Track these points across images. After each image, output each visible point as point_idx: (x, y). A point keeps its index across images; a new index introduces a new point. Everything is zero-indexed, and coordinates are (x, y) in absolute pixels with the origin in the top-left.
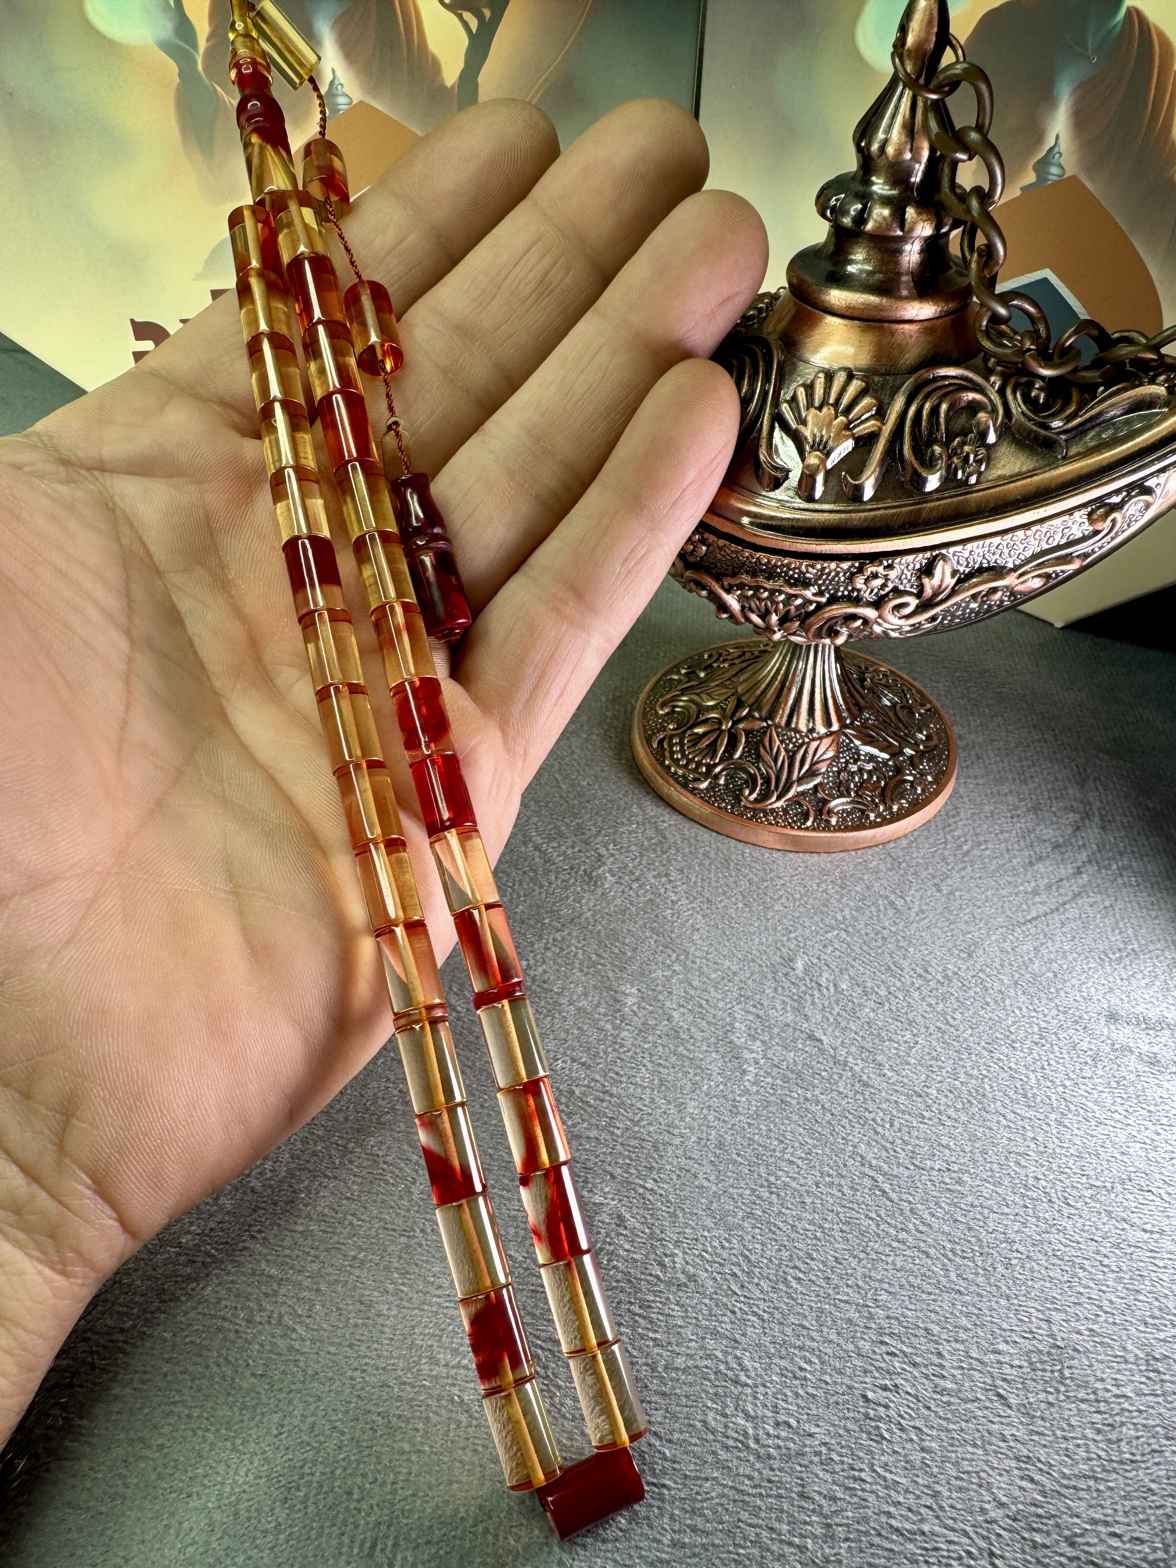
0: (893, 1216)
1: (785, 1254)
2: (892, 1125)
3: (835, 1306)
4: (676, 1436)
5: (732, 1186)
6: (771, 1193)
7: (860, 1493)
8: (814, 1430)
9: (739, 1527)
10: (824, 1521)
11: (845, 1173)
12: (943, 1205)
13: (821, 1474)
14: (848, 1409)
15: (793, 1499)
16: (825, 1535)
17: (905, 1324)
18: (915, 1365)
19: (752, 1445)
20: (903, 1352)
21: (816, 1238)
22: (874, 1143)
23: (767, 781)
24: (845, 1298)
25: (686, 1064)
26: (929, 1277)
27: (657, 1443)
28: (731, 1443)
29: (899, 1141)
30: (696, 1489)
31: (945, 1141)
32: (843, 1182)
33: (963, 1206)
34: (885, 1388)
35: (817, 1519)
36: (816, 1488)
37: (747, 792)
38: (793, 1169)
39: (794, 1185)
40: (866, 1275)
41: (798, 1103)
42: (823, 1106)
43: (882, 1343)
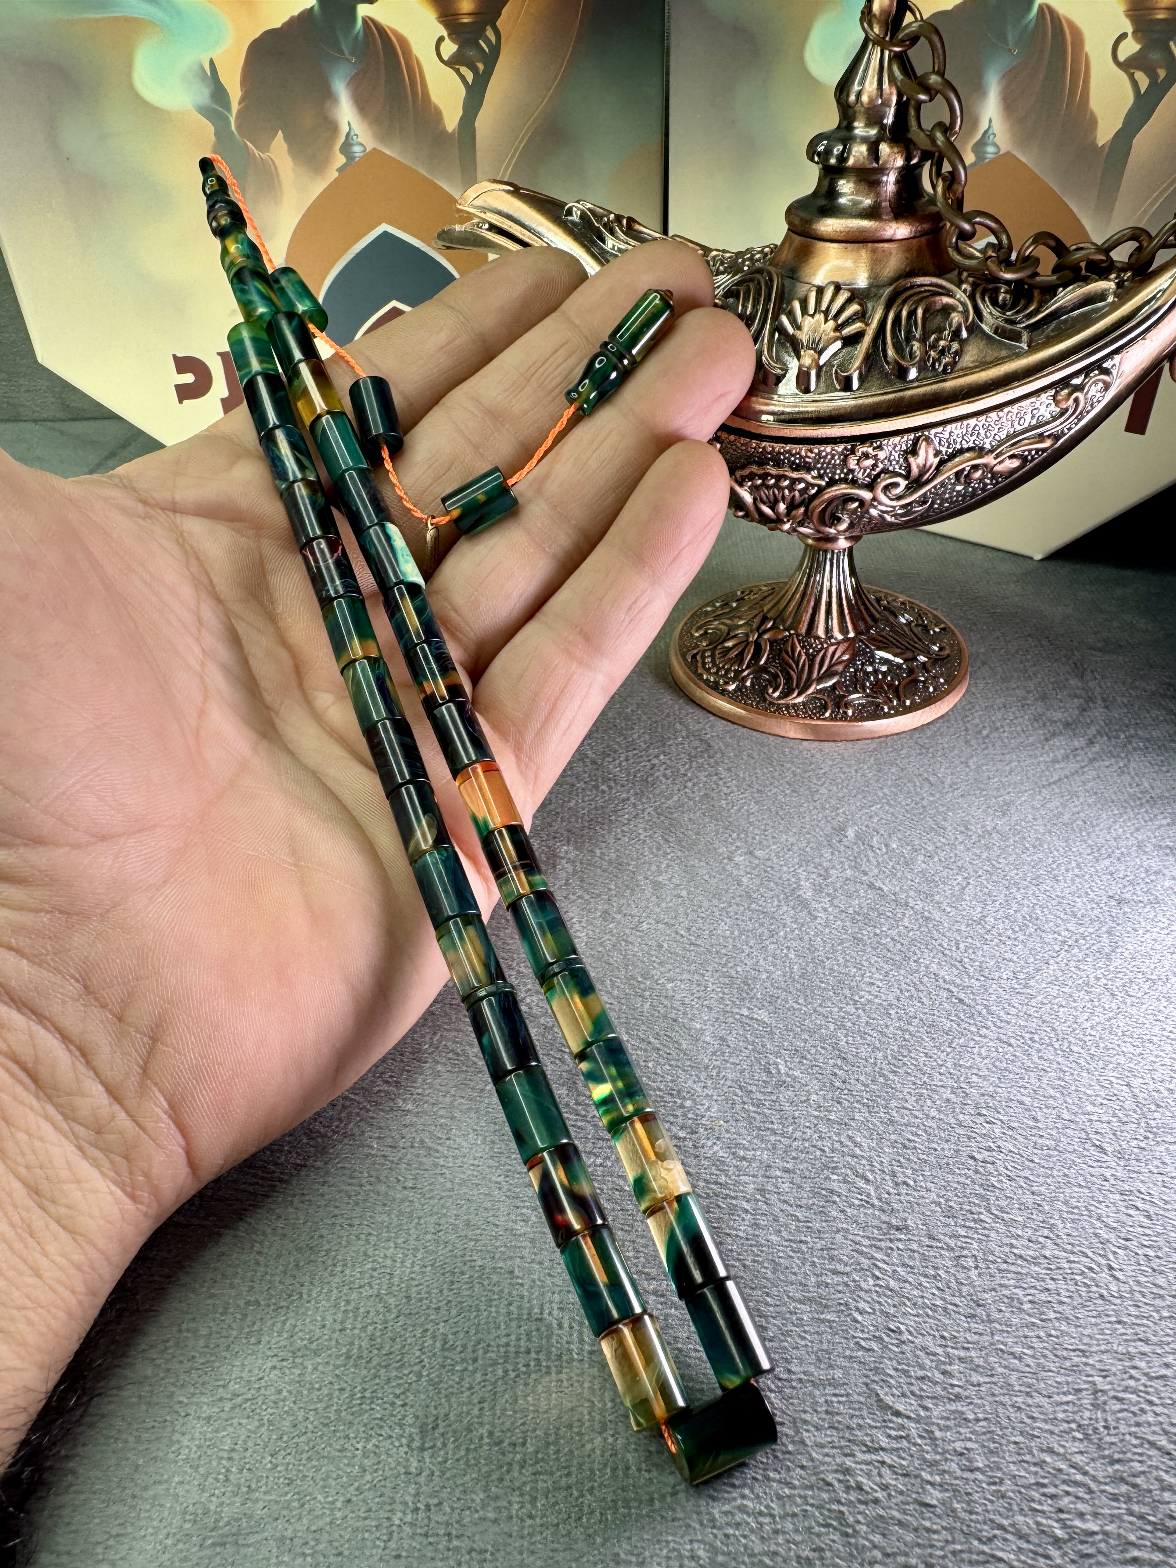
0: (972, 1016)
1: (880, 1055)
2: (958, 948)
3: (931, 1090)
5: (821, 1006)
6: (857, 1009)
17: (998, 1098)
19: (876, 1202)
20: (1001, 1121)
21: (905, 1040)
22: (944, 963)
23: (789, 679)
24: (940, 1083)
25: (762, 916)
26: (1013, 1061)
29: (966, 960)
31: (1008, 955)
32: (921, 995)
33: (1034, 1004)
34: (989, 1149)
37: (771, 691)
38: (874, 989)
39: (876, 1001)
40: (955, 1064)
41: (869, 938)
42: (892, 939)
43: (980, 1114)
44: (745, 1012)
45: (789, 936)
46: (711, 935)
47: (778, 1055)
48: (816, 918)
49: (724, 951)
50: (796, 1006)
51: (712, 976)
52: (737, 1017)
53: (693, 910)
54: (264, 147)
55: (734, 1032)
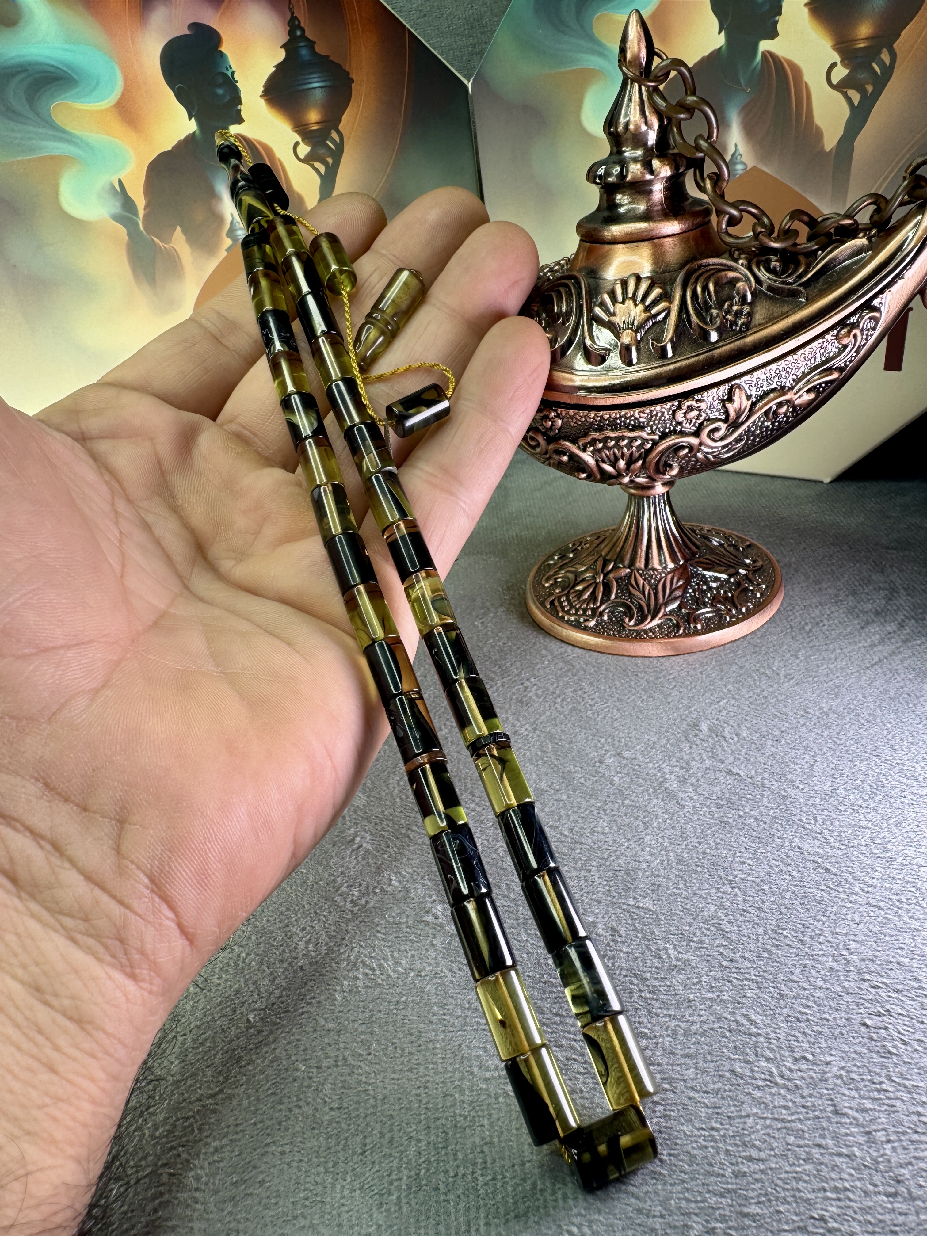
0: (840, 885)
1: (761, 931)
2: (816, 821)
3: (813, 960)
4: (711, 1086)
5: (700, 889)
6: (733, 888)
7: (886, 1101)
8: (829, 1059)
9: (789, 1150)
10: (862, 1130)
11: (790, 862)
12: (879, 869)
13: (847, 1092)
14: (853, 1037)
15: (829, 1117)
16: (868, 1142)
17: (878, 962)
18: (898, 991)
19: (779, 1080)
20: (885, 984)
21: (781, 913)
22: (806, 837)
23: (640, 608)
24: (821, 953)
25: (635, 810)
26: (886, 924)
27: (697, 1095)
28: (760, 1083)
29: (826, 831)
30: (741, 1126)
31: (863, 823)
32: (790, 869)
33: (895, 867)
34: (879, 1015)
35: (856, 1130)
36: (847, 1105)
37: (627, 620)
38: (745, 868)
39: (750, 878)
40: (832, 932)
41: (734, 821)
42: (755, 819)
43: (864, 980)
44: (632, 902)
45: (663, 826)
46: (593, 832)
47: (666, 940)
48: (683, 807)
49: (605, 846)
50: (678, 891)
51: (598, 871)
52: (625, 907)
53: (574, 812)
54: (167, 239)
55: (624, 922)
